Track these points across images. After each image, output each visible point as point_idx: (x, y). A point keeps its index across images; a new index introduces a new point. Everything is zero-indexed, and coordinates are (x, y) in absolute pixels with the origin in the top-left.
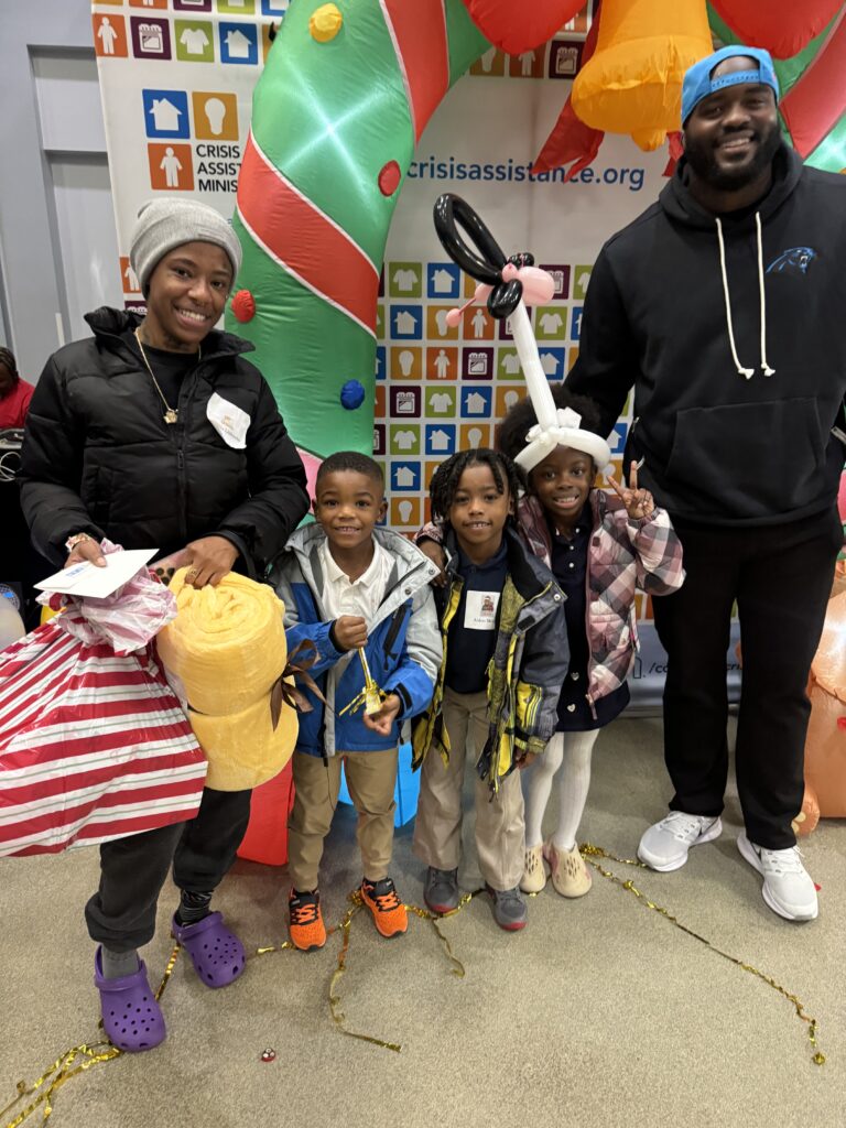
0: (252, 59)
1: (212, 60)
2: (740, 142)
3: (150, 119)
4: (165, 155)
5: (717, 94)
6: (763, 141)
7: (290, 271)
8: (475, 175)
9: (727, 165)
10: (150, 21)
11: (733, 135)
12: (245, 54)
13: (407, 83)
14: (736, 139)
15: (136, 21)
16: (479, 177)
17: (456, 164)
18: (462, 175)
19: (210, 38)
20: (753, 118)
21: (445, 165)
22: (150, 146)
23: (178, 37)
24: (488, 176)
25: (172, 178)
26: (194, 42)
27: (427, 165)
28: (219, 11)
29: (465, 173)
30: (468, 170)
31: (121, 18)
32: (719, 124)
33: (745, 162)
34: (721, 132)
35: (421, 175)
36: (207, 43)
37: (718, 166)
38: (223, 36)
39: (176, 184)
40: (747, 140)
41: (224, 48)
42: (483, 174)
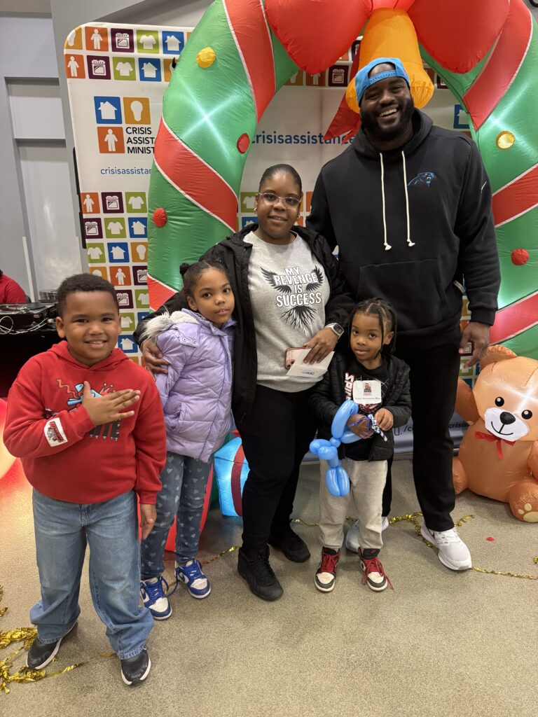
0: (158, 79)
1: (135, 79)
2: (391, 112)
3: (98, 113)
4: (108, 133)
5: (374, 86)
6: (404, 110)
8: (288, 141)
9: (385, 127)
10: (98, 58)
11: (386, 108)
12: (153, 75)
13: (252, 90)
14: (388, 110)
15: (90, 58)
16: (291, 142)
17: (277, 135)
18: (281, 141)
19: (133, 67)
20: (396, 97)
21: (271, 136)
22: (98, 128)
23: (115, 66)
24: (296, 141)
25: (112, 147)
26: (124, 69)
28: (138, 52)
30: (284, 138)
31: (82, 56)
32: (378, 103)
33: (395, 123)
34: (379, 107)
36: (131, 70)
37: (380, 128)
38: (141, 66)
39: (114, 150)
40: (395, 110)
41: (142, 72)
42: (293, 140)
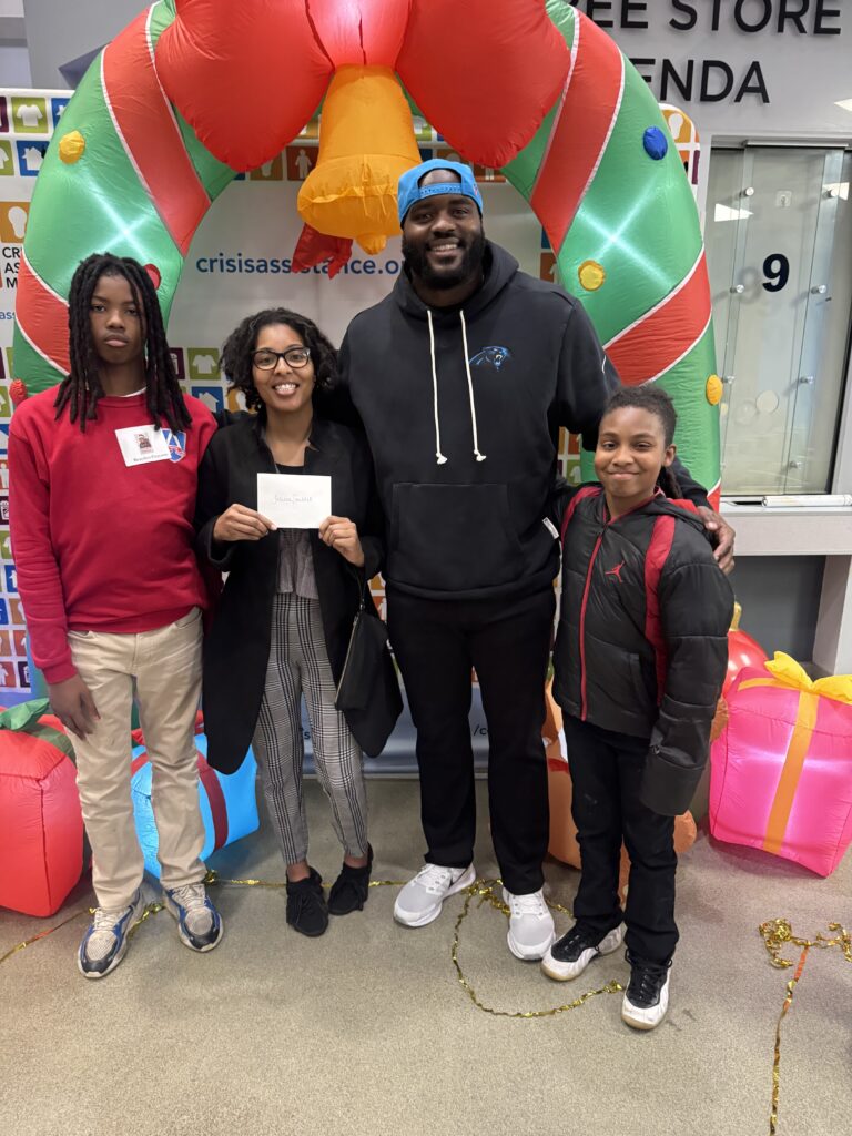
1: (13, 174)
2: (449, 247)
5: (425, 202)
6: (468, 248)
7: (53, 363)
8: (262, 269)
9: (438, 267)
11: (441, 240)
14: (444, 244)
16: (266, 270)
17: (243, 259)
18: (250, 269)
19: (9, 154)
20: (458, 226)
21: (233, 261)
24: (275, 269)
27: (216, 260)
28: (16, 131)
29: (252, 267)
30: (255, 264)
32: (430, 228)
33: (454, 266)
34: (432, 236)
35: (212, 270)
36: (6, 159)
37: (430, 268)
38: (21, 153)
40: (455, 246)
41: (23, 163)
42: (270, 268)
